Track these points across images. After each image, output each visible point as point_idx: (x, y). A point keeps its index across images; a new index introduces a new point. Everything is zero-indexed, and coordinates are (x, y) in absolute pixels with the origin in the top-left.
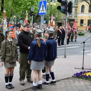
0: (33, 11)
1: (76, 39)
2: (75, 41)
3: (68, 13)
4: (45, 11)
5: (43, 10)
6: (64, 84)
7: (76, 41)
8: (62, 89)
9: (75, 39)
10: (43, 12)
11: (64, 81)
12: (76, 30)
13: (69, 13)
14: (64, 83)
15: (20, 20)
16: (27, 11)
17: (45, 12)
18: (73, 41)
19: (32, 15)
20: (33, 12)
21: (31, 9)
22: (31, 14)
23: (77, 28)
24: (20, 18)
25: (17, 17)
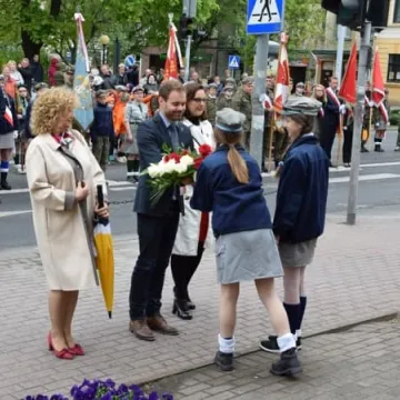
0: (193, 15)
1: (380, 141)
2: (378, 148)
3: (369, 27)
4: (278, 16)
5: (266, 11)
6: (381, 342)
7: (382, 147)
8: (378, 364)
9: (376, 140)
10: (265, 20)
11: (378, 331)
12: (381, 103)
13: (373, 25)
14: (378, 340)
15: (127, 54)
16: (171, 16)
17: (276, 19)
18: (366, 151)
19: (189, 32)
20: (190, 21)
21: (185, 8)
22: (184, 30)
23: (386, 93)
24: (126, 44)
25: (117, 41)
